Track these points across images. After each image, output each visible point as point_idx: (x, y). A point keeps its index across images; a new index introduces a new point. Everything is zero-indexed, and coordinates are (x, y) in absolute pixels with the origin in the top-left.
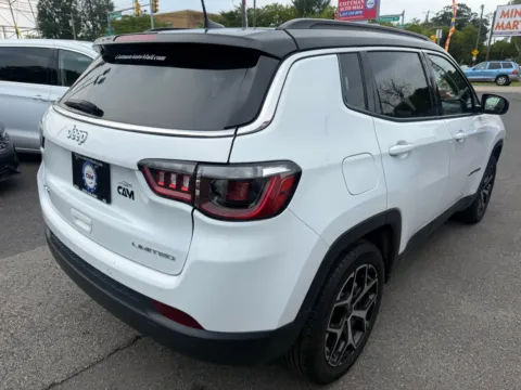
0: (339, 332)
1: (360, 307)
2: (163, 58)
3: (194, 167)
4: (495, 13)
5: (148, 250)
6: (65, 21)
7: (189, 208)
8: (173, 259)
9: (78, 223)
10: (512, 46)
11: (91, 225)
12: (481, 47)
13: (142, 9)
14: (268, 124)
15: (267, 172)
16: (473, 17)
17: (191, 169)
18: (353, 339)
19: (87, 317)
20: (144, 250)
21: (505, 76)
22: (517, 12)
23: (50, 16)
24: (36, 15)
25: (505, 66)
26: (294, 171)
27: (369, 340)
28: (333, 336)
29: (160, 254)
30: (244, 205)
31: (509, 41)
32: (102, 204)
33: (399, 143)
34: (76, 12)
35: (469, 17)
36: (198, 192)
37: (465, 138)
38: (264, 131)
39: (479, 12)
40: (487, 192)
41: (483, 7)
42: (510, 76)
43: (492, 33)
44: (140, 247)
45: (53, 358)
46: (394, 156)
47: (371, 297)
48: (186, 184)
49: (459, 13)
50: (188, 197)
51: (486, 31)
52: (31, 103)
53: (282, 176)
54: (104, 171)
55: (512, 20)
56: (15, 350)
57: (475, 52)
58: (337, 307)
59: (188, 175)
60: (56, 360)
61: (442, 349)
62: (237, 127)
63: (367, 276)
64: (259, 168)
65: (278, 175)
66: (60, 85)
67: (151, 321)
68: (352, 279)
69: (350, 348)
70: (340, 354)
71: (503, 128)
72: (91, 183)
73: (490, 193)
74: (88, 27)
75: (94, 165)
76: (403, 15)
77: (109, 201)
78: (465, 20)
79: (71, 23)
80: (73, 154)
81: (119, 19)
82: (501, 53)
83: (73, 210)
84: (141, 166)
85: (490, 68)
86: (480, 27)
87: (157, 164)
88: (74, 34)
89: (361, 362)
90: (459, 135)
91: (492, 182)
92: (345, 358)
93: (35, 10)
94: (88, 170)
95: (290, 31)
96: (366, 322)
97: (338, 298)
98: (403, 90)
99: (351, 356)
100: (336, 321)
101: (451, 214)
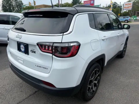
0: (91, 87)
1: (96, 80)
2: (42, 15)
3: (52, 44)
4: (124, 4)
5: (40, 67)
6: (10, 8)
7: (51, 55)
8: (47, 69)
9: (19, 61)
10: (128, 13)
11: (23, 61)
12: (120, 13)
13: (31, 4)
14: (71, 32)
15: (72, 44)
16: (118, 5)
17: (51, 44)
18: (94, 89)
19: (21, 87)
20: (39, 67)
21: (127, 20)
22: (129, 4)
23: (5, 7)
24: (2, 6)
25: (127, 18)
26: (79, 44)
27: (98, 89)
28: (89, 88)
29: (43, 68)
30: (66, 53)
31: (127, 11)
32: (26, 55)
33: (104, 37)
34: (13, 5)
35: (117, 5)
36: (54, 50)
37: (120, 35)
38: (70, 34)
39: (120, 4)
40: (125, 50)
41: (120, 3)
42: (128, 20)
43: (123, 9)
44: (38, 66)
45: (13, 98)
46: (103, 40)
47: (98, 77)
48: (50, 48)
49: (114, 4)
50: (51, 52)
51: (121, 9)
52: (2, 30)
53: (76, 46)
54: (26, 46)
55: (128, 6)
56: (2, 97)
57: (119, 14)
58: (90, 80)
59: (51, 46)
60: (14, 99)
61: (117, 90)
62: (63, 33)
63: (97, 72)
64: (69, 44)
65: (75, 45)
66: (10, 25)
67: (41, 86)
68: (94, 73)
69: (94, 91)
70: (91, 93)
71: (128, 33)
72: (23, 50)
73: (126, 50)
74: (16, 9)
75: (24, 45)
76: (100, 5)
77: (28, 54)
78: (116, 6)
79: (11, 8)
80: (18, 42)
81: (25, 7)
82: (125, 14)
83: (18, 57)
84: (38, 44)
85: (123, 18)
86: (120, 8)
87: (42, 43)
88: (12, 11)
89: (96, 95)
90: (118, 35)
91: (126, 47)
92: (92, 94)
93: (1, 5)
94: (22, 46)
95: (75, 8)
96: (97, 84)
97: (90, 78)
98: (102, 24)
99: (94, 93)
100: (90, 84)
101: (117, 55)
